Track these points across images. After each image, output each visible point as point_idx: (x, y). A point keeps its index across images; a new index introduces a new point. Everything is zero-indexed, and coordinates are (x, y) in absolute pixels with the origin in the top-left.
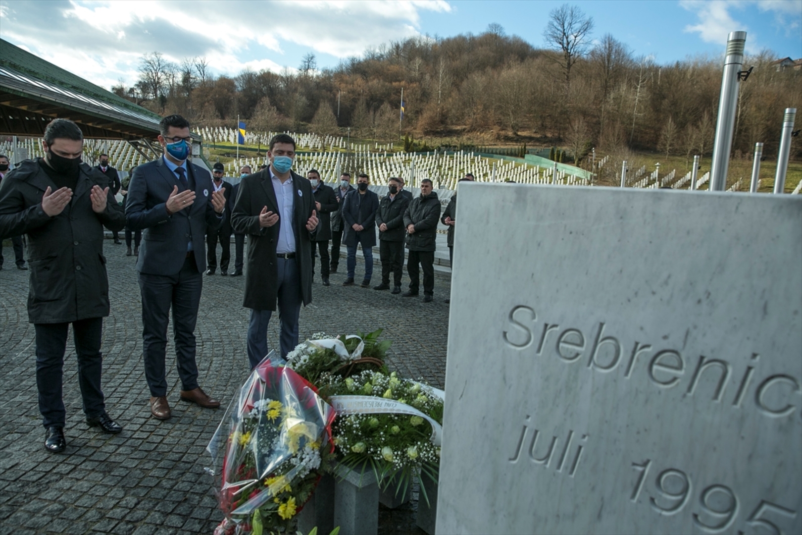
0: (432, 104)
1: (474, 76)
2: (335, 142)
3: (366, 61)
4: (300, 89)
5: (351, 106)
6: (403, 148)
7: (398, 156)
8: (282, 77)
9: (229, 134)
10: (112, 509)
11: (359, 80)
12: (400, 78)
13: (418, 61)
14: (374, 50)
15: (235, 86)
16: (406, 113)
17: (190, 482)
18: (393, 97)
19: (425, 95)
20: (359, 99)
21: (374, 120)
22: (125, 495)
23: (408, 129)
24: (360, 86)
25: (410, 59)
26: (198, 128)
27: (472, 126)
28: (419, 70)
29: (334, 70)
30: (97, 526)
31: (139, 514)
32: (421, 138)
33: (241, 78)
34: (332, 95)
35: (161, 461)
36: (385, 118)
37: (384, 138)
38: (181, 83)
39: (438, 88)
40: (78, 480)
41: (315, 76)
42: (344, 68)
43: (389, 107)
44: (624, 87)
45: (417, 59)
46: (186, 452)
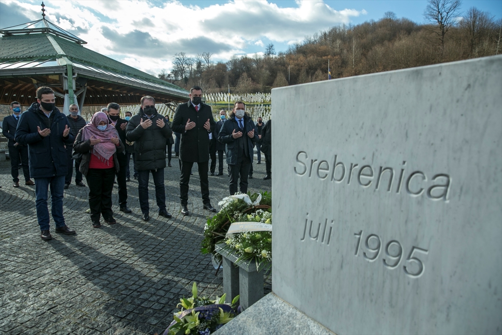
0: (349, 68)
1: (376, 48)
4: (265, 66)
5: (297, 74)
8: (254, 60)
9: (224, 96)
10: (131, 285)
11: (301, 57)
12: (327, 54)
14: (310, 38)
15: (227, 68)
18: (323, 66)
19: (344, 63)
20: (301, 69)
22: (139, 279)
24: (302, 61)
25: (334, 41)
28: (339, 48)
29: (286, 52)
30: (123, 292)
31: (144, 288)
33: (230, 63)
34: (285, 68)
39: (352, 58)
41: (274, 57)
43: (321, 73)
45: (338, 41)
46: (173, 262)
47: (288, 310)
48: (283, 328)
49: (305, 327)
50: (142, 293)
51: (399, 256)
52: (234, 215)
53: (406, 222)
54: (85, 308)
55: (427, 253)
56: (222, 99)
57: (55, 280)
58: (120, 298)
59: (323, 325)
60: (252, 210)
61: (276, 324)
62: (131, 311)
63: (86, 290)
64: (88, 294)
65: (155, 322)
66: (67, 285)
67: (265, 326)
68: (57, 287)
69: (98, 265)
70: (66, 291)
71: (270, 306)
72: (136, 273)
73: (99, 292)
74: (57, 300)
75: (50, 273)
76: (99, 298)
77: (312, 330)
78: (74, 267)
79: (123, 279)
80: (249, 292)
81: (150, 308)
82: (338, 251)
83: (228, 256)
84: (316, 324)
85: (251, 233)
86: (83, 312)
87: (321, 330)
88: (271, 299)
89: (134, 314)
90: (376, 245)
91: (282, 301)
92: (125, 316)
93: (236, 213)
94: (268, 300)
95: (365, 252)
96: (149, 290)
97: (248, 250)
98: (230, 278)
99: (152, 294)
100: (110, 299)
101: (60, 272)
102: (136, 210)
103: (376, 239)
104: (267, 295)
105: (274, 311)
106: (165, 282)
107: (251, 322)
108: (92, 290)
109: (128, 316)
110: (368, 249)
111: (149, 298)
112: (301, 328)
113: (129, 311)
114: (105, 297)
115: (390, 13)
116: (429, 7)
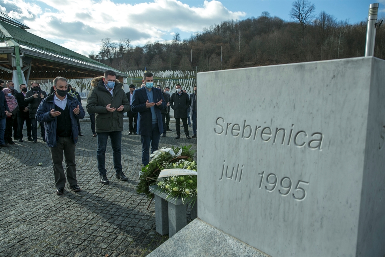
0: (236, 53)
1: (256, 38)
3: (203, 34)
4: (173, 50)
5: (197, 56)
8: (164, 45)
9: (141, 73)
10: (83, 220)
11: (201, 44)
12: (220, 41)
13: (228, 33)
14: (207, 29)
15: (143, 51)
17: (114, 211)
18: (217, 51)
19: (233, 48)
20: (201, 53)
21: (208, 62)
22: (89, 215)
24: (201, 47)
25: (225, 32)
26: (127, 71)
27: (256, 62)
28: (229, 37)
29: (189, 40)
30: (77, 225)
31: (93, 222)
33: (146, 47)
34: (188, 52)
35: (103, 204)
36: (214, 61)
38: (119, 51)
39: (238, 45)
40: (71, 210)
41: (180, 43)
42: (193, 38)
43: (215, 56)
44: (332, 37)
45: (228, 32)
46: (114, 201)
47: (210, 230)
48: (208, 242)
49: (223, 240)
50: (92, 225)
51: (290, 187)
52: (163, 164)
53: (294, 164)
54: (48, 239)
55: (308, 184)
56: (140, 75)
57: (20, 220)
58: (75, 230)
59: (236, 238)
60: (176, 160)
61: (202, 240)
62: (85, 239)
63: (47, 226)
64: (49, 228)
65: (105, 246)
66: (30, 223)
67: (194, 242)
68: (22, 224)
69: (54, 206)
70: (30, 227)
71: (197, 228)
72: (85, 211)
73: (58, 226)
74: (24, 235)
75: (15, 214)
76: (58, 231)
77: (228, 242)
78: (34, 209)
79: (76, 215)
80: (176, 220)
81: (100, 236)
82: (247, 186)
83: (160, 194)
84: (231, 238)
85: (177, 177)
86: (47, 242)
87: (235, 241)
88: (197, 223)
89: (88, 241)
90: (274, 181)
91: (206, 224)
92: (81, 243)
93: (165, 163)
94: (195, 224)
95: (266, 185)
96: (97, 223)
97: (175, 189)
98: (161, 210)
99: (100, 226)
100: (67, 232)
101: (23, 213)
102: (79, 162)
103: (274, 176)
104: (194, 220)
105: (200, 231)
106: (109, 216)
107: (183, 240)
108: (52, 225)
109: (84, 243)
110: (268, 184)
111: (98, 229)
112: (220, 241)
113: (84, 239)
114: (63, 230)
115: (265, 12)
116: (293, 9)
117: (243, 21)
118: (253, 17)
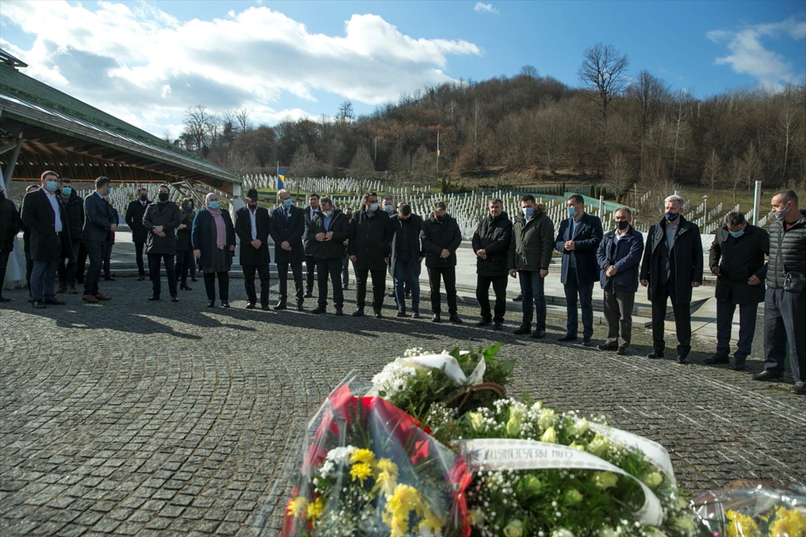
0: (468, 146)
1: (509, 117)
2: (373, 186)
3: (401, 106)
4: (337, 135)
5: (388, 151)
6: (440, 190)
7: (436, 198)
8: (320, 125)
9: (269, 180)
11: (395, 125)
12: (435, 122)
13: (453, 105)
14: (409, 97)
15: (275, 135)
16: (442, 155)
18: (429, 140)
19: (461, 138)
20: (395, 144)
21: (411, 163)
23: (445, 171)
24: (396, 131)
25: (445, 103)
27: (509, 166)
28: (454, 114)
29: (371, 116)
32: (458, 180)
33: (281, 127)
34: (369, 140)
36: (422, 161)
37: (421, 181)
38: (222, 134)
39: (473, 130)
41: (351, 122)
42: (380, 114)
43: (425, 150)
44: (663, 122)
45: (452, 103)
56: (265, 184)
115: (529, 67)
116: (585, 63)
117: (482, 83)
118: (504, 76)
